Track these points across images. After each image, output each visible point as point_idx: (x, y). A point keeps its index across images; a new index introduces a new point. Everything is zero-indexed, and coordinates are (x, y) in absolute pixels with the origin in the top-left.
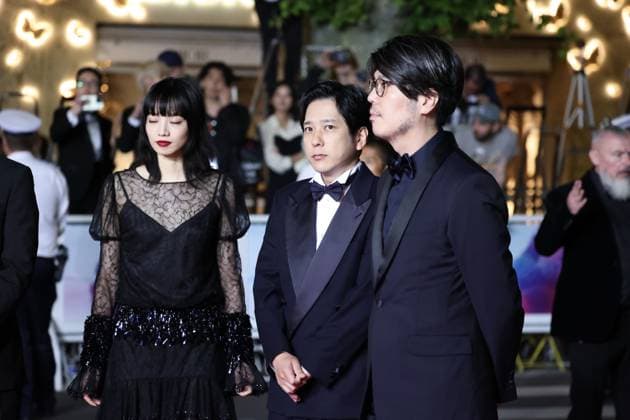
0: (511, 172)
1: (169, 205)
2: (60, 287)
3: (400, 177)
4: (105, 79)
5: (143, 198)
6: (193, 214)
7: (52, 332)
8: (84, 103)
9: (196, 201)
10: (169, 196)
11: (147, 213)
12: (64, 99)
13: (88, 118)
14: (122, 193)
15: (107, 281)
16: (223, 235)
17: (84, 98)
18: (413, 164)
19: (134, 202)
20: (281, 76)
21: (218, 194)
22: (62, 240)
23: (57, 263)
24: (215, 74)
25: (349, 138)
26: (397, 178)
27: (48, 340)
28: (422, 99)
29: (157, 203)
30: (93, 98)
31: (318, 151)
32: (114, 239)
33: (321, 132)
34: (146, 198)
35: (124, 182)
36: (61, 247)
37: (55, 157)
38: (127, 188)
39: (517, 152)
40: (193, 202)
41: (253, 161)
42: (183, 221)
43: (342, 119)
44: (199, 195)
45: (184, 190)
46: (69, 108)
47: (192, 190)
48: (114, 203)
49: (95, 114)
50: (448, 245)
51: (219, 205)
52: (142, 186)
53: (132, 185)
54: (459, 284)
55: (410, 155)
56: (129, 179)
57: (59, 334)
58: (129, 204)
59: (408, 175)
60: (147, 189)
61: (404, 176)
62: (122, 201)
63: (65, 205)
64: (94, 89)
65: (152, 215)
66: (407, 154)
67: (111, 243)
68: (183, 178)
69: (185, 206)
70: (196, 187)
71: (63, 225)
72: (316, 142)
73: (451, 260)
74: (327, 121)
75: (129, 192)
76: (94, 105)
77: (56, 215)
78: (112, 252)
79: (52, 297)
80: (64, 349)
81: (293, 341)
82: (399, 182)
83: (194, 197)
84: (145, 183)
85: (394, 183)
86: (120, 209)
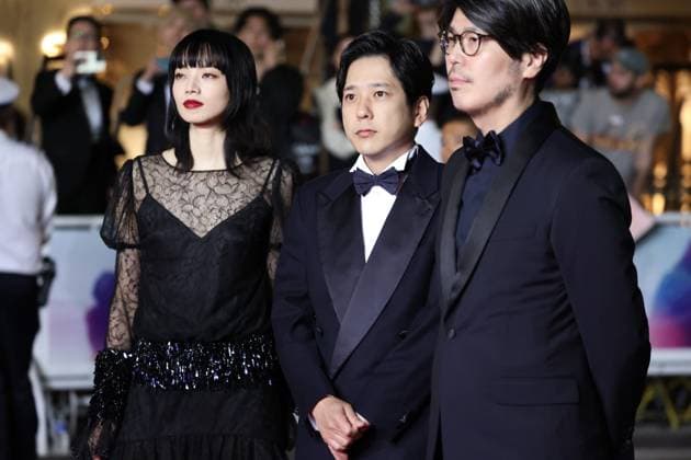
0: (661, 154)
1: (201, 201)
2: (45, 315)
3: (481, 162)
4: (104, 30)
5: (167, 191)
6: (232, 213)
7: (33, 376)
8: (78, 62)
9: (238, 195)
10: (202, 188)
11: (171, 211)
12: (47, 59)
13: (83, 84)
14: (141, 184)
15: (125, 304)
16: (272, 241)
17: (78, 55)
18: (502, 146)
19: (155, 197)
20: (343, 25)
21: (270, 187)
22: (47, 251)
23: (40, 281)
24: (256, 24)
25: (406, 109)
26: (477, 164)
27: (29, 386)
28: (526, 58)
29: (186, 197)
30: (91, 56)
31: (365, 124)
32: (131, 247)
33: (369, 100)
34: (173, 191)
35: (145, 170)
36: (47, 260)
37: (36, 136)
38: (148, 178)
39: (669, 127)
40: (234, 197)
41: (309, 143)
42: (219, 221)
43: (397, 83)
44: (243, 187)
45: (223, 180)
46: (56, 71)
47: (233, 181)
48: (131, 199)
49: (92, 78)
50: (550, 254)
51: (269, 201)
52: (167, 175)
53: (155, 174)
54: (562, 308)
55: (498, 132)
56: (152, 166)
57: (43, 379)
58: (149, 200)
59: (493, 160)
60: (174, 179)
61: (488, 161)
62: (140, 195)
63: (51, 203)
64: (91, 44)
65: (177, 214)
66: (493, 132)
67: (128, 251)
68: (222, 165)
69: (223, 202)
70: (239, 178)
71: (49, 230)
72: (362, 113)
73: (555, 275)
74: (378, 85)
75: (150, 184)
76: (93, 65)
77: (39, 217)
78: (130, 263)
79: (33, 327)
80: (50, 399)
81: (337, 382)
82: (478, 170)
83: (235, 191)
84: (171, 171)
85: (470, 171)
86: (138, 206)
